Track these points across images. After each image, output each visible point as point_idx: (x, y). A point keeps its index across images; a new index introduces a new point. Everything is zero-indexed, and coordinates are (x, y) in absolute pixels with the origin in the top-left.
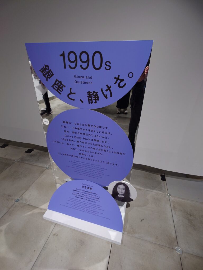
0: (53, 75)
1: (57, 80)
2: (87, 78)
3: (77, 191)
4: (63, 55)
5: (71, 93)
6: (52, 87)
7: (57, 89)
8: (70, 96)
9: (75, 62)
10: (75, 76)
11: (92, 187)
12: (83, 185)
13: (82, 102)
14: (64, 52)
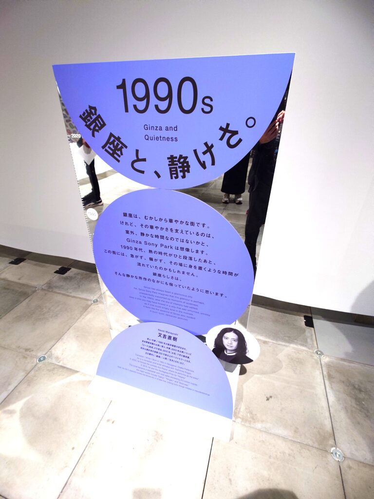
0: (104, 125)
1: (111, 135)
2: (167, 129)
3: (149, 343)
4: (123, 86)
5: (138, 160)
6: (103, 149)
7: (111, 152)
8: (136, 165)
9: (146, 99)
10: (146, 126)
11: (176, 336)
12: (160, 332)
13: (159, 176)
14: (124, 81)
